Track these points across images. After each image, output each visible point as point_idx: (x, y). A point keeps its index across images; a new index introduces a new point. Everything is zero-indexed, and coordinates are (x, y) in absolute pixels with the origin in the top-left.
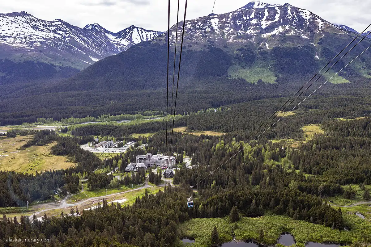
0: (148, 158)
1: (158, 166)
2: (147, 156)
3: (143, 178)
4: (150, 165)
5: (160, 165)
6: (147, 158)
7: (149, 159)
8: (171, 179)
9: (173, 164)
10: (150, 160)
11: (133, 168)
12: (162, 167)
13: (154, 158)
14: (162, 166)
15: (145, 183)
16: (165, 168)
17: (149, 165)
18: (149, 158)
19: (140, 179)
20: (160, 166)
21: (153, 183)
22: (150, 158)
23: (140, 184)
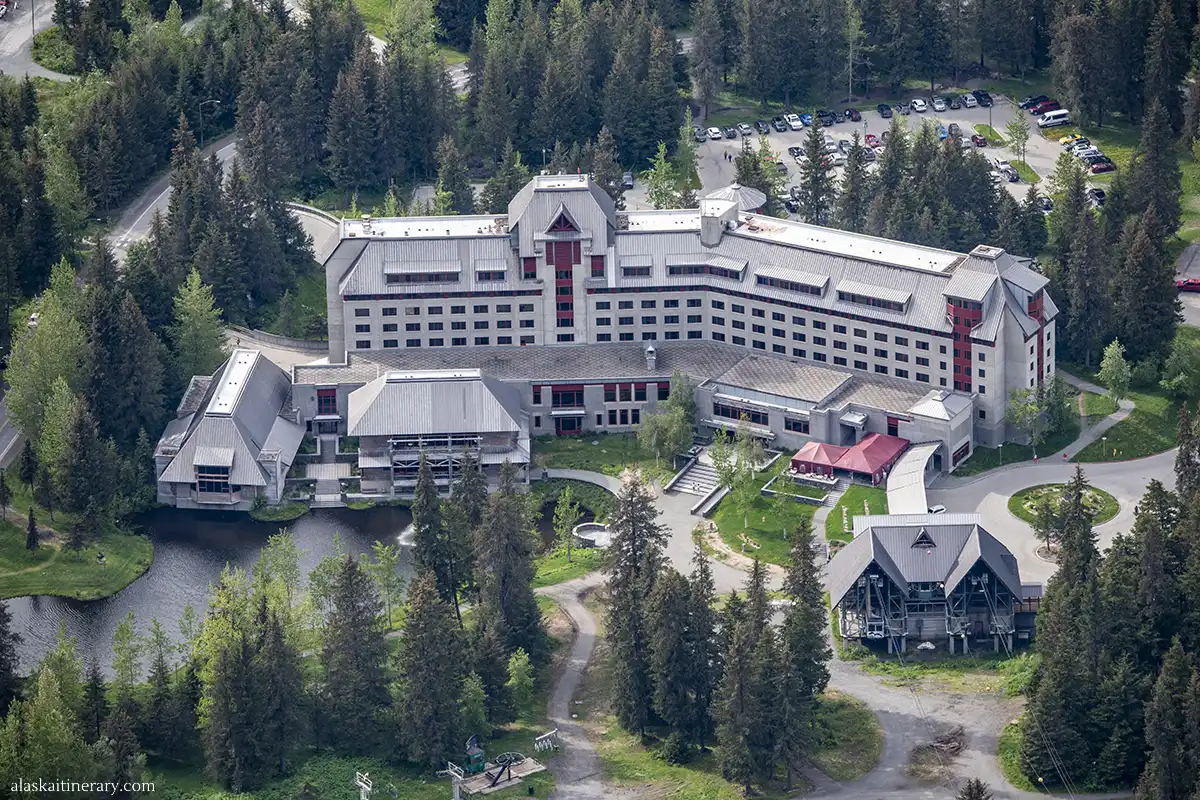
0: (547, 273)
1: (723, 410)
2: (535, 236)
3: (518, 661)
4: (593, 395)
5: (759, 402)
6: (529, 268)
7: (564, 291)
8: (996, 681)
9: (992, 399)
10: (584, 307)
11: (282, 443)
12: (810, 450)
13: (659, 278)
14: (798, 426)
15: (554, 755)
16: (855, 459)
17: (568, 395)
18: (564, 276)
19: (473, 685)
20: (758, 417)
21: (682, 757)
22: (581, 272)
23: (472, 768)
